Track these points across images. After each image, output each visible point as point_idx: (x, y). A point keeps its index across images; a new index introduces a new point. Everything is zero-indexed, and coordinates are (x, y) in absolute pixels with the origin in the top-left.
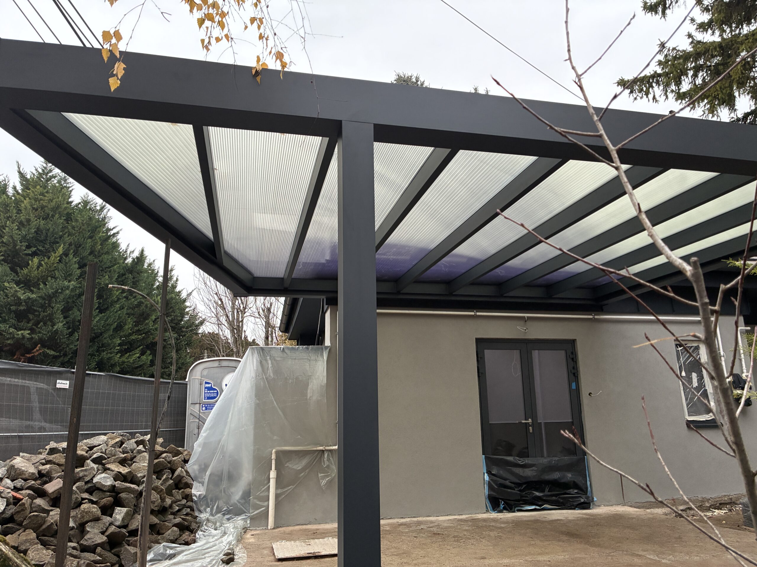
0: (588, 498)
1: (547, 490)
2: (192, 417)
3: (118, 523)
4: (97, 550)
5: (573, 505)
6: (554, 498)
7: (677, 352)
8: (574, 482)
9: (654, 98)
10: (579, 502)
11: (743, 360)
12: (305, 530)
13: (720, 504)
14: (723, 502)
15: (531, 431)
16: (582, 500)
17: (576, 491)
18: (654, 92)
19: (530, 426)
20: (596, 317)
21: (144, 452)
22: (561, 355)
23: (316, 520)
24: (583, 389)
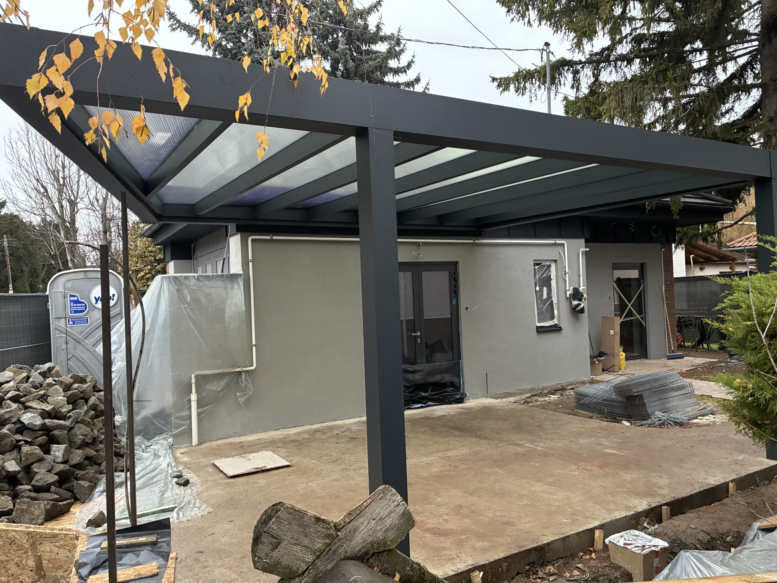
0: (462, 394)
1: (430, 390)
2: (57, 332)
3: (60, 460)
4: (51, 489)
5: (450, 401)
6: (436, 396)
7: (535, 269)
8: (452, 382)
9: (529, 22)
10: (456, 398)
11: (581, 276)
12: (231, 444)
13: (555, 390)
14: (556, 389)
15: (419, 342)
16: (458, 397)
17: (452, 389)
18: (529, 15)
19: (418, 337)
20: (476, 241)
21: (56, 384)
22: (444, 276)
23: (236, 433)
24: (461, 305)
